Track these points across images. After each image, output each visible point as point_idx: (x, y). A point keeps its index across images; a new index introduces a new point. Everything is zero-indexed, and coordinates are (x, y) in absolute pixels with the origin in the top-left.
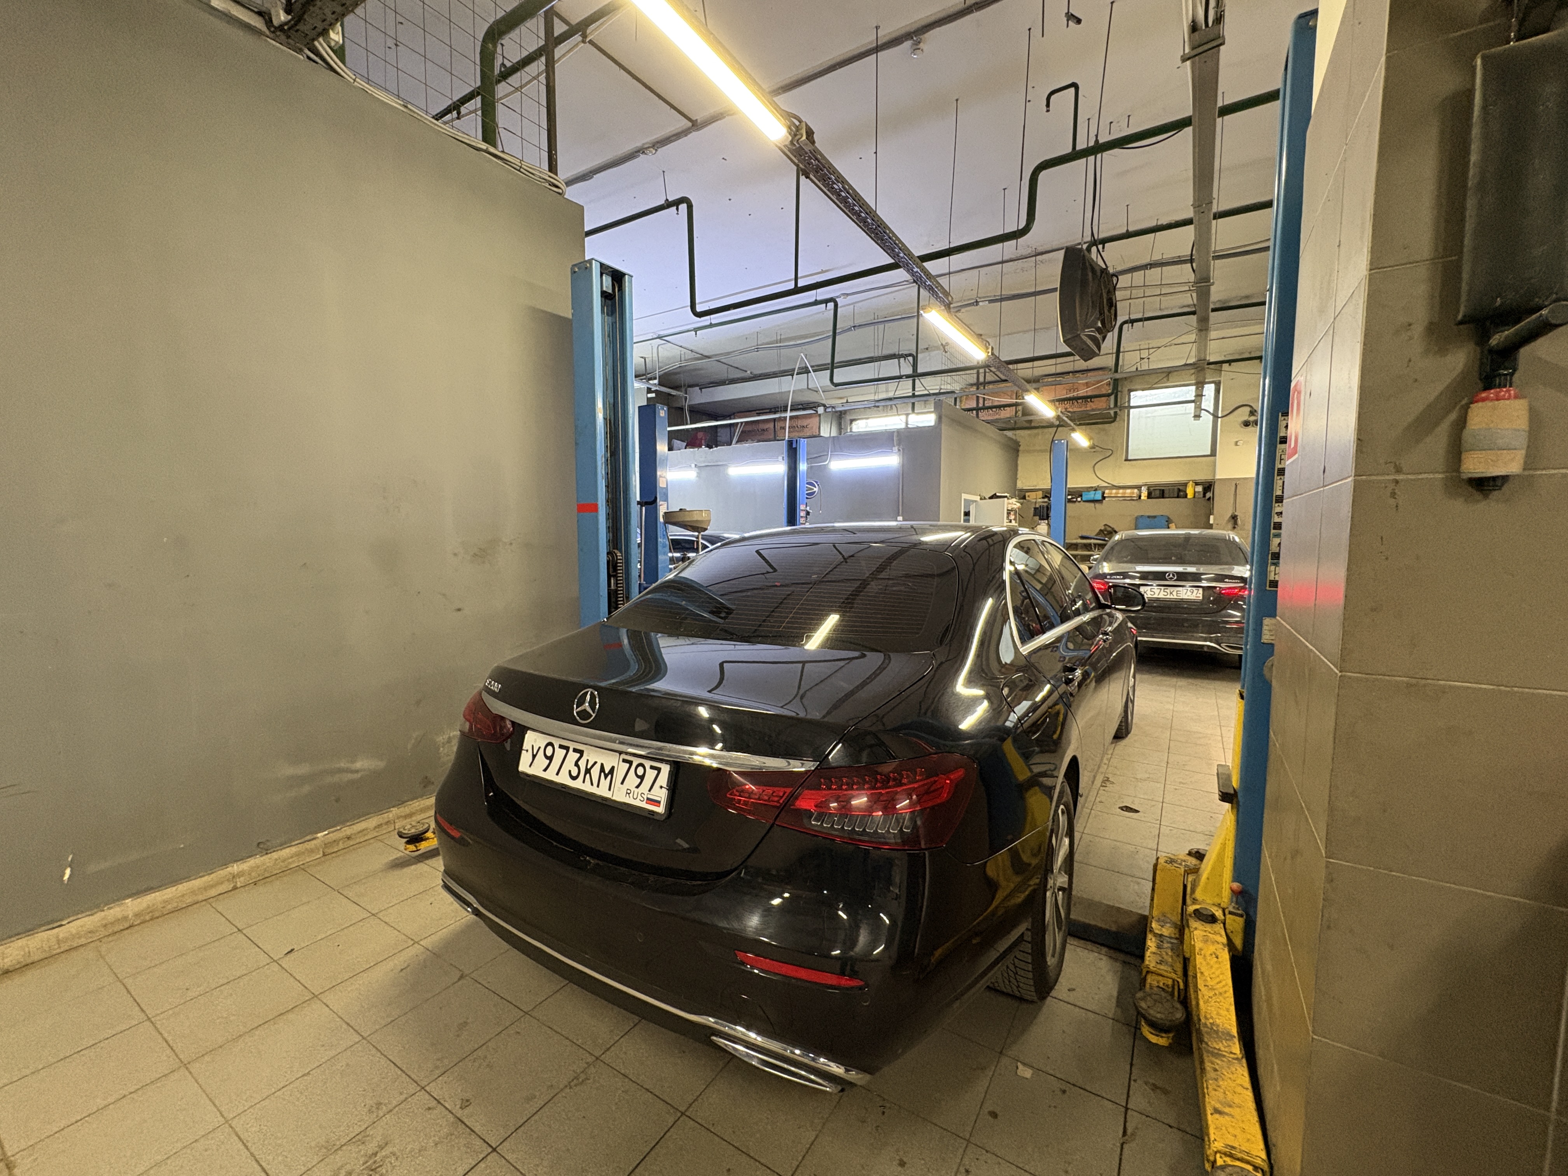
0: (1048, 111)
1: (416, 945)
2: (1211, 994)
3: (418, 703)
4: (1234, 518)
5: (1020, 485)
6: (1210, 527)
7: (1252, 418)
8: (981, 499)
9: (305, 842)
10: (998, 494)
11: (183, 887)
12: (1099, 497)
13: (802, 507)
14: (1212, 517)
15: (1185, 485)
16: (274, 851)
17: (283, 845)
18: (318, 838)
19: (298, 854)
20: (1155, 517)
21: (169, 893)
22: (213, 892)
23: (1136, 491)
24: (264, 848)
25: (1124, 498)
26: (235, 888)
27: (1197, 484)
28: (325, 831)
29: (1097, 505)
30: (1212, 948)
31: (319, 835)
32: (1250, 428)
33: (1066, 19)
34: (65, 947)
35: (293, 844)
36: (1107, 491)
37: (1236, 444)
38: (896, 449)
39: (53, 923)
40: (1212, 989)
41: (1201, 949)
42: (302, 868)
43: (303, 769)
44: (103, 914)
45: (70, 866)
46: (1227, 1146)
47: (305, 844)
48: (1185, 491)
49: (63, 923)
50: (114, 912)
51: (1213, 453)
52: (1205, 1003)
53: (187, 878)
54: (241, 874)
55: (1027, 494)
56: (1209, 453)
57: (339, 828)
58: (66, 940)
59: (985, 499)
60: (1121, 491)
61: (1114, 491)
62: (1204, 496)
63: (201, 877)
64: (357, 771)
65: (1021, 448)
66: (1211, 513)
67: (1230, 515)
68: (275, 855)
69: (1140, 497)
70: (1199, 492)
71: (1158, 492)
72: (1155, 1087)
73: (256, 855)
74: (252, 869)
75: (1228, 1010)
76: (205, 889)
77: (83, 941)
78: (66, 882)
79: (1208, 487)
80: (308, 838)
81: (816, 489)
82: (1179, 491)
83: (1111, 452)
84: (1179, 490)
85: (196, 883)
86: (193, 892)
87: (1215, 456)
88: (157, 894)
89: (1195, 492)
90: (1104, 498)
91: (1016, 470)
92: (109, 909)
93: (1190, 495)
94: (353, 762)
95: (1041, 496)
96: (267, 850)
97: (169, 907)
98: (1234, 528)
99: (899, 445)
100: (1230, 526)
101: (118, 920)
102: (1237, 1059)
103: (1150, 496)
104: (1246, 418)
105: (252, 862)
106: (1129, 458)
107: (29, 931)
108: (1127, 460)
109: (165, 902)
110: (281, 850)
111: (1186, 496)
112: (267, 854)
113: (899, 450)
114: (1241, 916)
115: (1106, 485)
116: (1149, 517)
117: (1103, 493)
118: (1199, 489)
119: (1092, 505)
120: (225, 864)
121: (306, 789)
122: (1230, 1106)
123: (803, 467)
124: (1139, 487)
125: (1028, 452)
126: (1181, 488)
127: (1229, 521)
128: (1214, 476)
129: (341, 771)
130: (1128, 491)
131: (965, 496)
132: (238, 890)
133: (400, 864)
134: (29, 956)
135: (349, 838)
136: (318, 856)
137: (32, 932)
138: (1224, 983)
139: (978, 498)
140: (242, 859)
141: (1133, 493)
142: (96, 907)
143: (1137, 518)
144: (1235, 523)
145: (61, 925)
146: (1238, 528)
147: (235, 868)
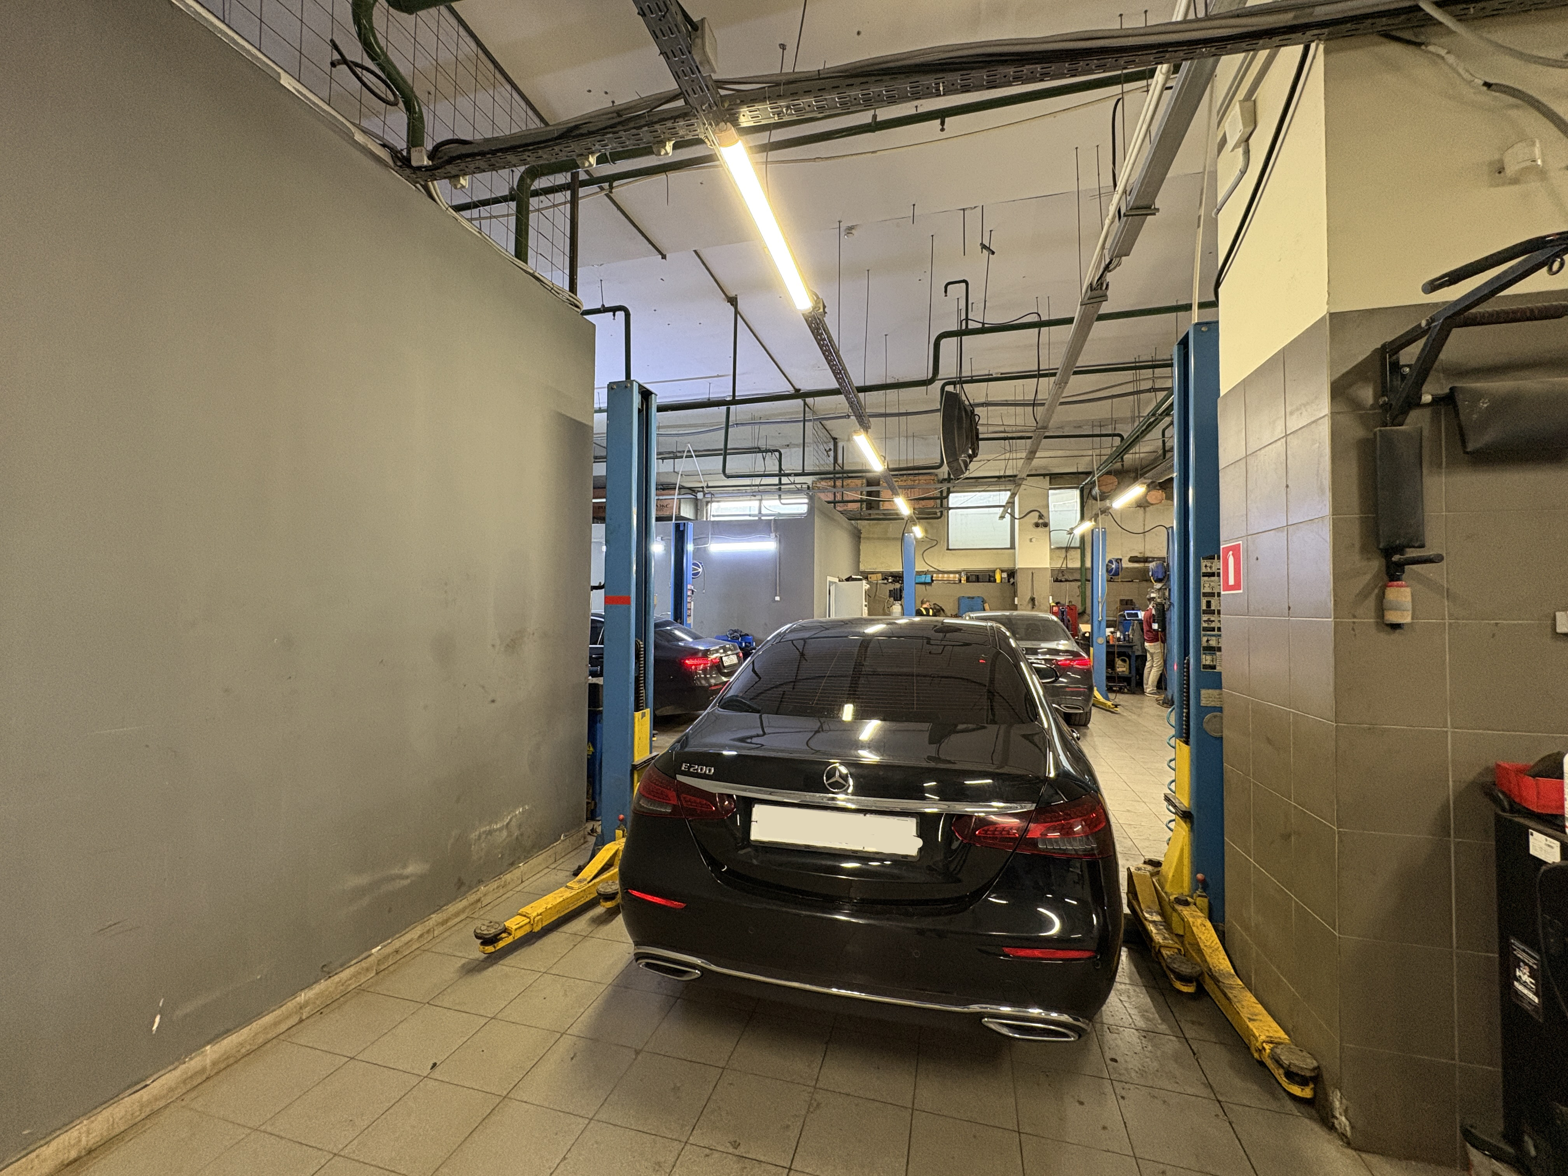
0: (946, 296)
1: (564, 1036)
2: (1211, 951)
3: (458, 800)
4: (1033, 600)
5: (862, 568)
6: (1015, 608)
7: (1041, 521)
8: (839, 581)
9: (362, 960)
10: (853, 577)
11: (256, 1025)
12: (928, 580)
13: (689, 587)
14: (1016, 599)
15: (994, 571)
16: (336, 974)
17: (343, 966)
18: (372, 954)
19: (355, 975)
20: (973, 598)
21: (245, 1033)
22: (283, 1027)
23: (957, 576)
24: (327, 972)
25: (949, 581)
26: (301, 1021)
27: (1002, 571)
28: (378, 946)
29: (928, 587)
30: (1199, 921)
31: (374, 951)
32: (1040, 529)
33: (980, 247)
34: (148, 1111)
35: (353, 962)
36: (935, 575)
37: (1031, 540)
38: (773, 535)
39: (137, 1083)
40: (1211, 947)
41: (1193, 923)
42: (361, 990)
43: (363, 880)
44: (184, 1066)
45: (160, 1013)
46: (1268, 1037)
47: (363, 962)
48: (994, 577)
49: (148, 1083)
50: (194, 1063)
51: (1013, 547)
52: (1210, 957)
53: (259, 1015)
54: (307, 1003)
55: (869, 576)
56: (1009, 546)
57: (389, 941)
58: (149, 1102)
59: (843, 581)
60: (946, 575)
61: (940, 575)
62: (1009, 581)
63: (273, 1011)
64: (407, 877)
65: (862, 536)
66: (1015, 594)
67: (1029, 597)
68: (336, 978)
69: (960, 581)
70: (1004, 578)
71: (975, 577)
72: (1193, 1023)
73: (321, 980)
74: (318, 996)
75: (1224, 959)
76: (276, 1024)
77: (162, 1103)
78: (154, 1032)
79: (1012, 573)
80: (364, 955)
81: (700, 570)
82: (987, 577)
83: (935, 542)
84: (990, 576)
85: (268, 1019)
86: (265, 1029)
87: (1015, 549)
88: (234, 1036)
89: (1002, 578)
90: (932, 581)
91: (859, 555)
92: (191, 1059)
93: (998, 580)
94: (405, 866)
95: (881, 578)
96: (329, 973)
97: (243, 1051)
98: (1033, 608)
99: (776, 531)
100: (1030, 606)
101: (196, 1074)
102: (1243, 988)
103: (968, 580)
104: (1036, 520)
105: (317, 988)
106: (950, 548)
107: (113, 1098)
108: (948, 549)
109: (241, 1045)
110: (342, 971)
111: (995, 581)
112: (330, 977)
113: (776, 536)
114: (1206, 897)
115: (933, 570)
116: (969, 598)
117: (932, 577)
118: (1005, 575)
119: (923, 586)
120: (294, 994)
121: (365, 901)
122: (1256, 1015)
123: (690, 547)
124: (959, 572)
125: (868, 538)
126: (991, 574)
127: (1029, 602)
128: (1015, 564)
129: (393, 878)
130: (952, 576)
131: (829, 579)
132: (305, 1022)
133: (473, 969)
134: (113, 1128)
135: (397, 952)
136: (372, 975)
137: (116, 1099)
138: (1215, 942)
139: (837, 580)
140: (309, 986)
141: (955, 577)
142: (179, 1059)
143: (959, 599)
144: (1034, 604)
145: (146, 1086)
146: (1036, 608)
147: (302, 997)
